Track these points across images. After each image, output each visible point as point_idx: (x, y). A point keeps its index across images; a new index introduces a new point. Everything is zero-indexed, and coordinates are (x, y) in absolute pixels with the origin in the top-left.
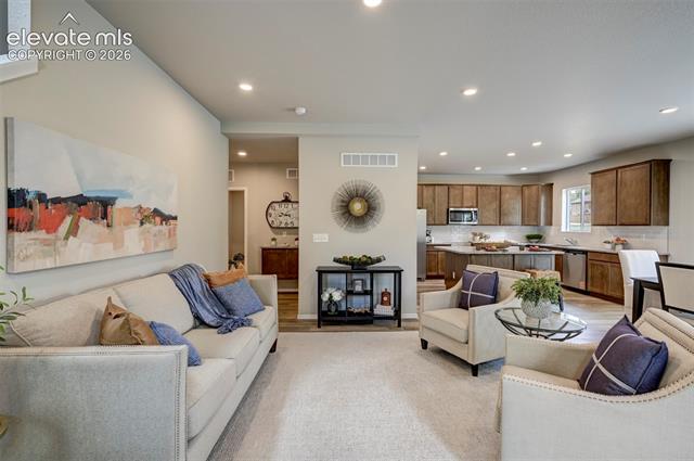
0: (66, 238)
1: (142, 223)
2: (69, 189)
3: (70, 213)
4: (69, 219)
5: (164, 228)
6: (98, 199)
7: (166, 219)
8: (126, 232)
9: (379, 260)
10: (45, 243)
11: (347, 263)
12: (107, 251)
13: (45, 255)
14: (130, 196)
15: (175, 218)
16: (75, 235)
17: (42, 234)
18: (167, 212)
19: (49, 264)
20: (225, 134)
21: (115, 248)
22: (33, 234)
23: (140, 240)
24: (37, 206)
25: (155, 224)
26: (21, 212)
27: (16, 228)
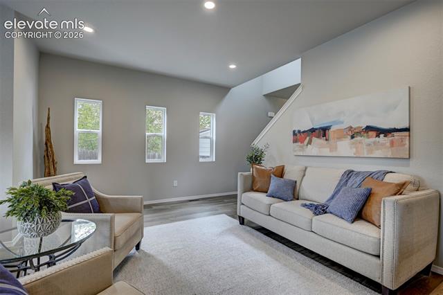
0: (307, 145)
1: (352, 137)
3: (308, 136)
4: (308, 138)
5: (383, 139)
6: (320, 128)
7: (385, 132)
8: (339, 143)
10: (301, 147)
12: (326, 152)
13: (300, 151)
14: (342, 123)
16: (311, 144)
17: (299, 144)
19: (301, 154)
21: (330, 151)
22: (297, 144)
23: (351, 148)
24: (298, 135)
25: (368, 137)
26: (295, 137)
27: (294, 142)
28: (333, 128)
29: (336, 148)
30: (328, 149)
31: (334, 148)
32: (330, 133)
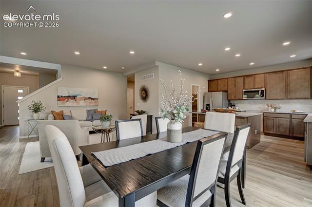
0: (66, 102)
1: (85, 100)
2: (67, 95)
4: (67, 99)
5: (93, 101)
6: (73, 96)
8: (80, 102)
10: (62, 102)
14: (81, 95)
15: (97, 99)
16: (68, 102)
18: (93, 98)
19: (63, 105)
20: (124, 76)
23: (84, 103)
24: (61, 98)
25: (89, 100)
26: (59, 99)
27: (58, 100)
28: (78, 97)
30: (76, 104)
31: (78, 103)
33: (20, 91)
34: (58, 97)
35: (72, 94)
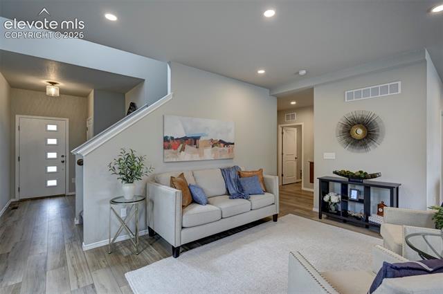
0: (180, 152)
1: (213, 147)
2: (181, 134)
3: (182, 143)
4: (181, 145)
5: (226, 148)
6: (192, 137)
7: (227, 144)
8: (205, 150)
9: (373, 176)
10: (173, 153)
11: (343, 175)
12: (196, 157)
13: (174, 157)
14: (207, 135)
15: (233, 144)
16: (184, 151)
17: (173, 150)
18: (227, 141)
19: (174, 160)
20: (273, 95)
21: (200, 156)
22: (170, 150)
23: (212, 153)
24: (171, 141)
25: (220, 147)
26: (166, 143)
27: (164, 148)
28: (201, 139)
29: (203, 153)
30: (198, 155)
31: (201, 154)
32: (200, 142)
33: (52, 128)
34: (166, 139)
35: (191, 133)
